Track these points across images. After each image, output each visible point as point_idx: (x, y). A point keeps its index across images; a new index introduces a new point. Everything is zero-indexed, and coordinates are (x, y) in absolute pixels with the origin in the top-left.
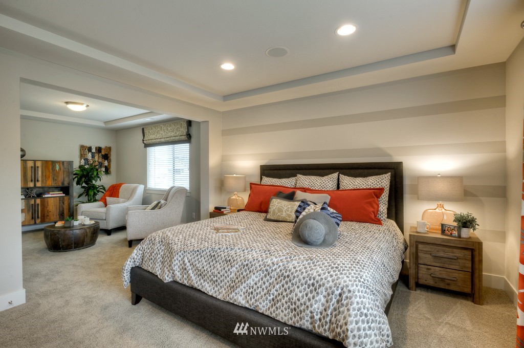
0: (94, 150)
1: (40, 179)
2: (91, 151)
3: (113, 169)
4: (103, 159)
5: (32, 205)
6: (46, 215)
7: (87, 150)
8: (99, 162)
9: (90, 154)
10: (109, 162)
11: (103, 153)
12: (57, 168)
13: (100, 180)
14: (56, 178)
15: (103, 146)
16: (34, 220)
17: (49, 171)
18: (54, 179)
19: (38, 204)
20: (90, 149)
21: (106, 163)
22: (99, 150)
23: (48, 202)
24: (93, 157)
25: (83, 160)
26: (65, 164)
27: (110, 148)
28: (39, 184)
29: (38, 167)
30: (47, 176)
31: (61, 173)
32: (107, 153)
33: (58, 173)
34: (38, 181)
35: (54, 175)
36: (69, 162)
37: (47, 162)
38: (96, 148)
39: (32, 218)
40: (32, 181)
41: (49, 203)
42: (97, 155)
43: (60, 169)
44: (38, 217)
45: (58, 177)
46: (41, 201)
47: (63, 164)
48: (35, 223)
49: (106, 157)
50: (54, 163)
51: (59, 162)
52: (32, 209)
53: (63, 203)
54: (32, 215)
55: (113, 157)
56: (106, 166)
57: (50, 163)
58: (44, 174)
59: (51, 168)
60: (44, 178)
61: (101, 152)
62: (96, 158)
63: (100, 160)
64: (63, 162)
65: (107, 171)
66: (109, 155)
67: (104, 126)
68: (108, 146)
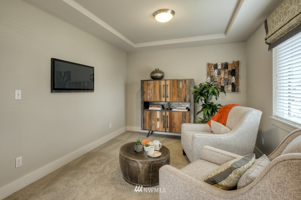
0: (219, 67)
1: (169, 95)
2: (217, 68)
3: (242, 86)
4: (230, 76)
5: (164, 116)
6: (172, 126)
7: (213, 68)
8: (225, 79)
9: (216, 72)
10: (237, 79)
11: (230, 68)
12: (181, 86)
13: (217, 99)
14: (179, 95)
15: (230, 62)
16: (165, 128)
17: (175, 89)
18: (178, 95)
19: (167, 116)
20: (216, 66)
21: (233, 79)
22: (225, 66)
23: (174, 115)
24: (219, 74)
25: (209, 78)
26: (187, 82)
27: (238, 63)
28: (168, 100)
29: (167, 85)
30: (174, 93)
31: (184, 90)
32: (234, 68)
33: (182, 90)
34: (167, 97)
35: (178, 92)
36: (190, 79)
37: (173, 80)
38: (222, 64)
39: (164, 127)
40: (164, 97)
41: (175, 117)
42: (224, 71)
43: (183, 86)
44: (167, 127)
45: (181, 94)
46: (169, 114)
47: (185, 82)
48: (166, 132)
49: (233, 73)
50: (178, 81)
51: (182, 80)
52: (164, 119)
53: (185, 118)
54: (164, 124)
55: (242, 72)
56: (233, 83)
57: (176, 81)
58: (172, 91)
59: (176, 86)
60: (172, 95)
61: (227, 68)
62: (222, 75)
63: (226, 77)
64: (185, 81)
65: (235, 88)
66: (236, 71)
67: (225, 37)
68: (236, 60)
